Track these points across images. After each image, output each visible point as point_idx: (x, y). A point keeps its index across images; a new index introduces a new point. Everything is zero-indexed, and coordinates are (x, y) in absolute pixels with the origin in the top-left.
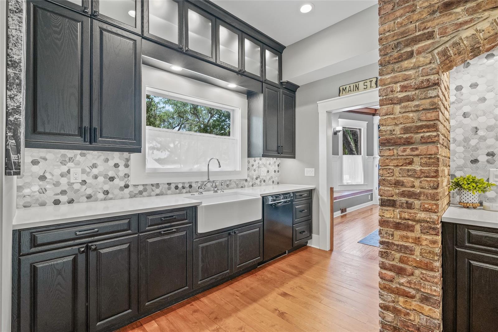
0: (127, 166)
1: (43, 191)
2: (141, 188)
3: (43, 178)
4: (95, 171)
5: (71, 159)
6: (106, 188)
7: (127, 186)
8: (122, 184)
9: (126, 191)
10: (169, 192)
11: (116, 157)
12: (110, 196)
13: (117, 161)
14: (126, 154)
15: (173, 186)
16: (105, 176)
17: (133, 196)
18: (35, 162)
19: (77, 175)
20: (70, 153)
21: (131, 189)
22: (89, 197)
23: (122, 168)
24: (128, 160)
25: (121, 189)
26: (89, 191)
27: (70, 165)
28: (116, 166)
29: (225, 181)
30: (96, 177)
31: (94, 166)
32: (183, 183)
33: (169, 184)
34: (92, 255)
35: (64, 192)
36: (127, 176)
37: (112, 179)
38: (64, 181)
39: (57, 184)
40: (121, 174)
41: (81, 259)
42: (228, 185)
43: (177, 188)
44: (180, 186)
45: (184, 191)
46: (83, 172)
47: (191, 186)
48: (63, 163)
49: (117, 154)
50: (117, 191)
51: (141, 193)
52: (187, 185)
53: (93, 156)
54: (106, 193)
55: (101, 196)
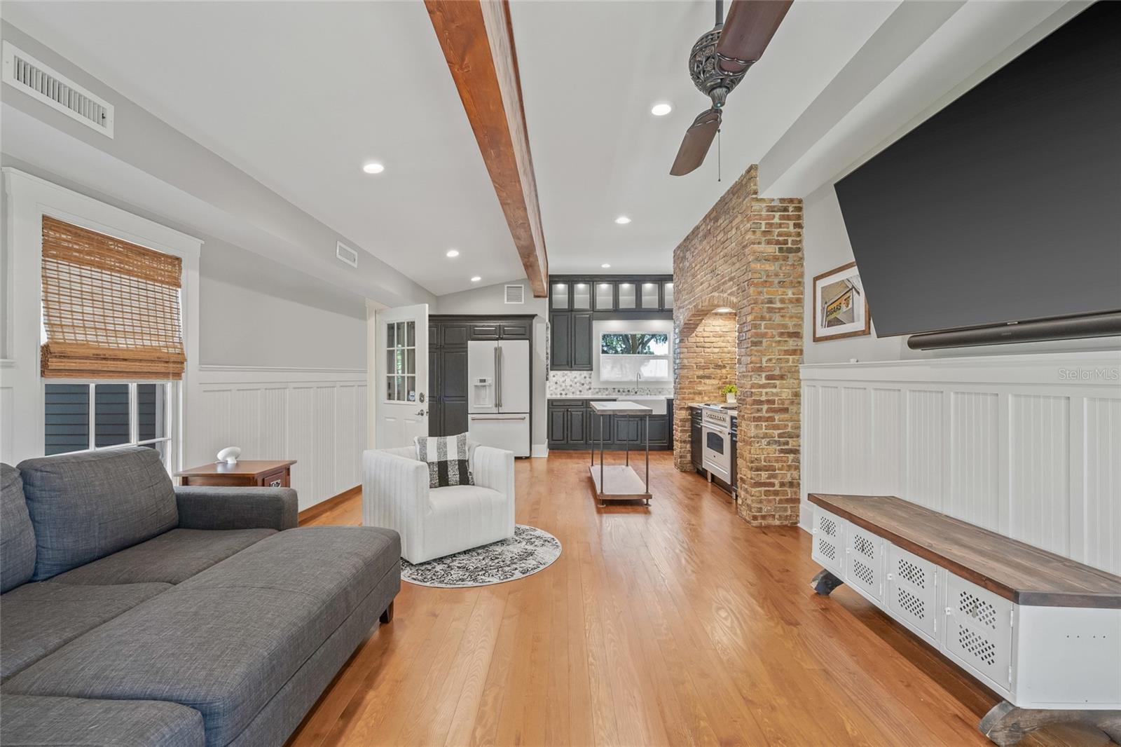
0: (590, 378)
1: (556, 389)
2: (597, 390)
3: (556, 383)
4: (576, 380)
5: (566, 375)
6: (581, 389)
7: (590, 389)
8: (588, 387)
9: (590, 391)
10: (614, 394)
11: (585, 373)
12: (582, 393)
13: (585, 375)
14: (590, 372)
15: (616, 390)
16: (580, 383)
17: (593, 394)
18: (554, 376)
19: (568, 382)
20: (566, 372)
21: (592, 390)
22: (573, 393)
23: (588, 378)
24: (591, 374)
25: (587, 390)
26: (573, 390)
27: (566, 377)
28: (585, 377)
29: (657, 389)
30: (576, 383)
31: (575, 378)
32: (624, 389)
33: (614, 389)
34: (569, 413)
35: (563, 390)
36: (590, 383)
37: (583, 384)
38: (563, 385)
39: (561, 386)
40: (587, 382)
41: (566, 413)
42: (660, 392)
43: (619, 391)
44: (621, 390)
45: (624, 394)
46: (571, 380)
47: (629, 391)
48: (563, 376)
49: (585, 372)
50: (585, 391)
51: (597, 393)
52: (626, 390)
53: (575, 373)
54: (581, 391)
55: (578, 393)
